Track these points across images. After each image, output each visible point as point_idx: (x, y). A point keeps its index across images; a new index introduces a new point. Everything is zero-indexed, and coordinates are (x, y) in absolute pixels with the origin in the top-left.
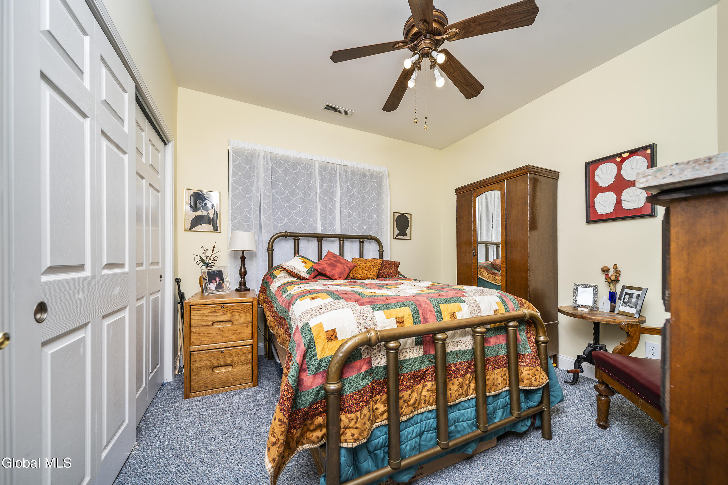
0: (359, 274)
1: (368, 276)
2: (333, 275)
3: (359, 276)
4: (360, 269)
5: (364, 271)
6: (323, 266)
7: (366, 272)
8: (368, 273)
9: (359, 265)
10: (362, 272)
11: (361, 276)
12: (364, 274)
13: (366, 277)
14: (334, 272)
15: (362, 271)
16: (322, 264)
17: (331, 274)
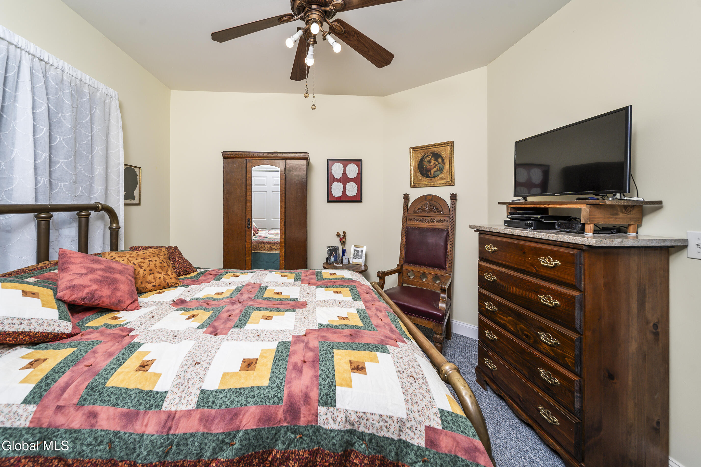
0: (149, 282)
1: (167, 281)
2: (120, 302)
3: (149, 286)
4: (146, 273)
5: (158, 276)
6: (87, 290)
7: (161, 276)
8: (167, 277)
9: (141, 267)
10: (154, 278)
11: (153, 286)
12: (158, 280)
13: (164, 284)
14: (119, 294)
15: (152, 276)
16: (83, 286)
17: (113, 300)
